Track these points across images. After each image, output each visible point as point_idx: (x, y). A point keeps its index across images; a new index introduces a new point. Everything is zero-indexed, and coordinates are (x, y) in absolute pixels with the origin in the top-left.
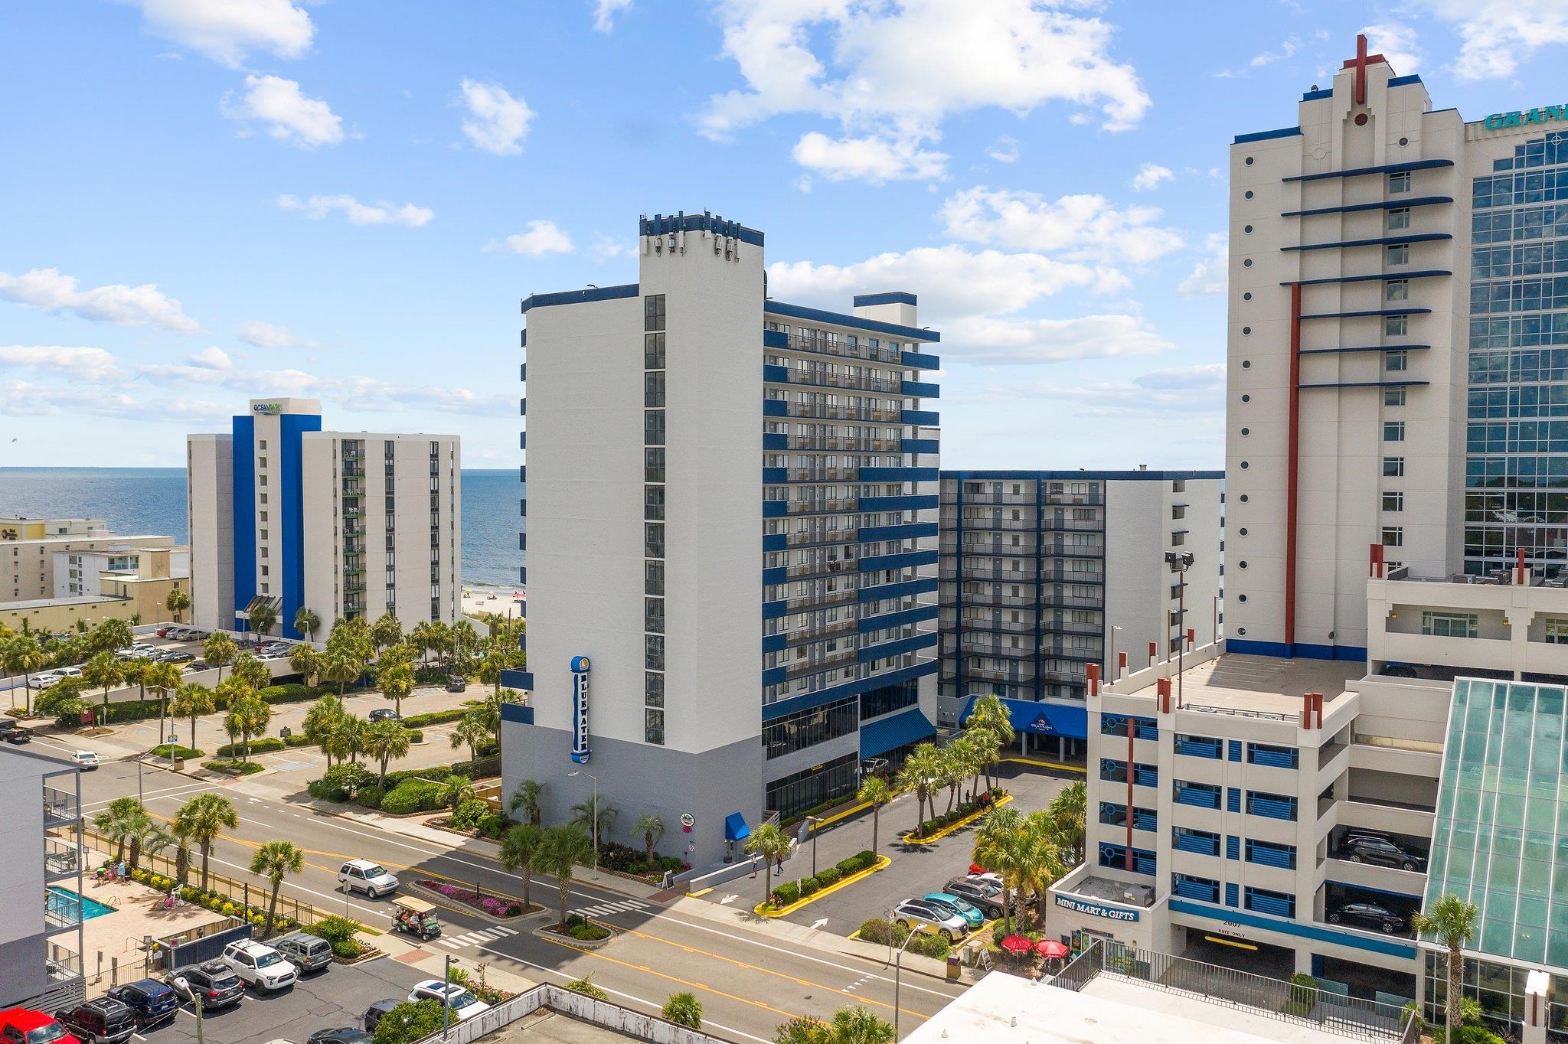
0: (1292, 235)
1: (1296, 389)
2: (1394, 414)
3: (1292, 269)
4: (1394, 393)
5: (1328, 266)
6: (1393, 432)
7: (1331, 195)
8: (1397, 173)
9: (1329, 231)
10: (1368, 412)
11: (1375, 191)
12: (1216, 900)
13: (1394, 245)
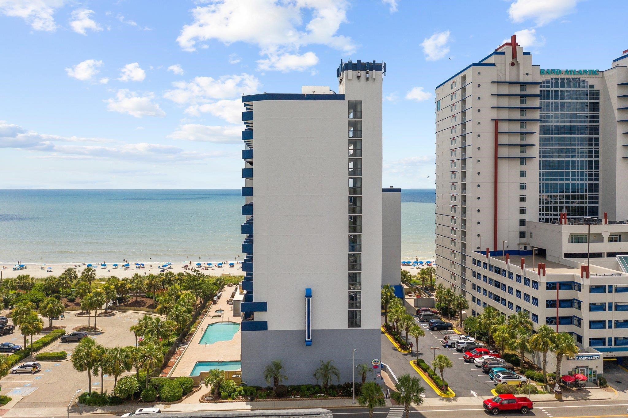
0: (494, 102)
1: (496, 158)
2: (523, 168)
3: (494, 115)
4: (523, 161)
5: (505, 115)
6: (523, 174)
7: (505, 90)
8: (523, 85)
9: (505, 102)
10: (517, 167)
11: (517, 90)
12: (604, 345)
13: (523, 109)
